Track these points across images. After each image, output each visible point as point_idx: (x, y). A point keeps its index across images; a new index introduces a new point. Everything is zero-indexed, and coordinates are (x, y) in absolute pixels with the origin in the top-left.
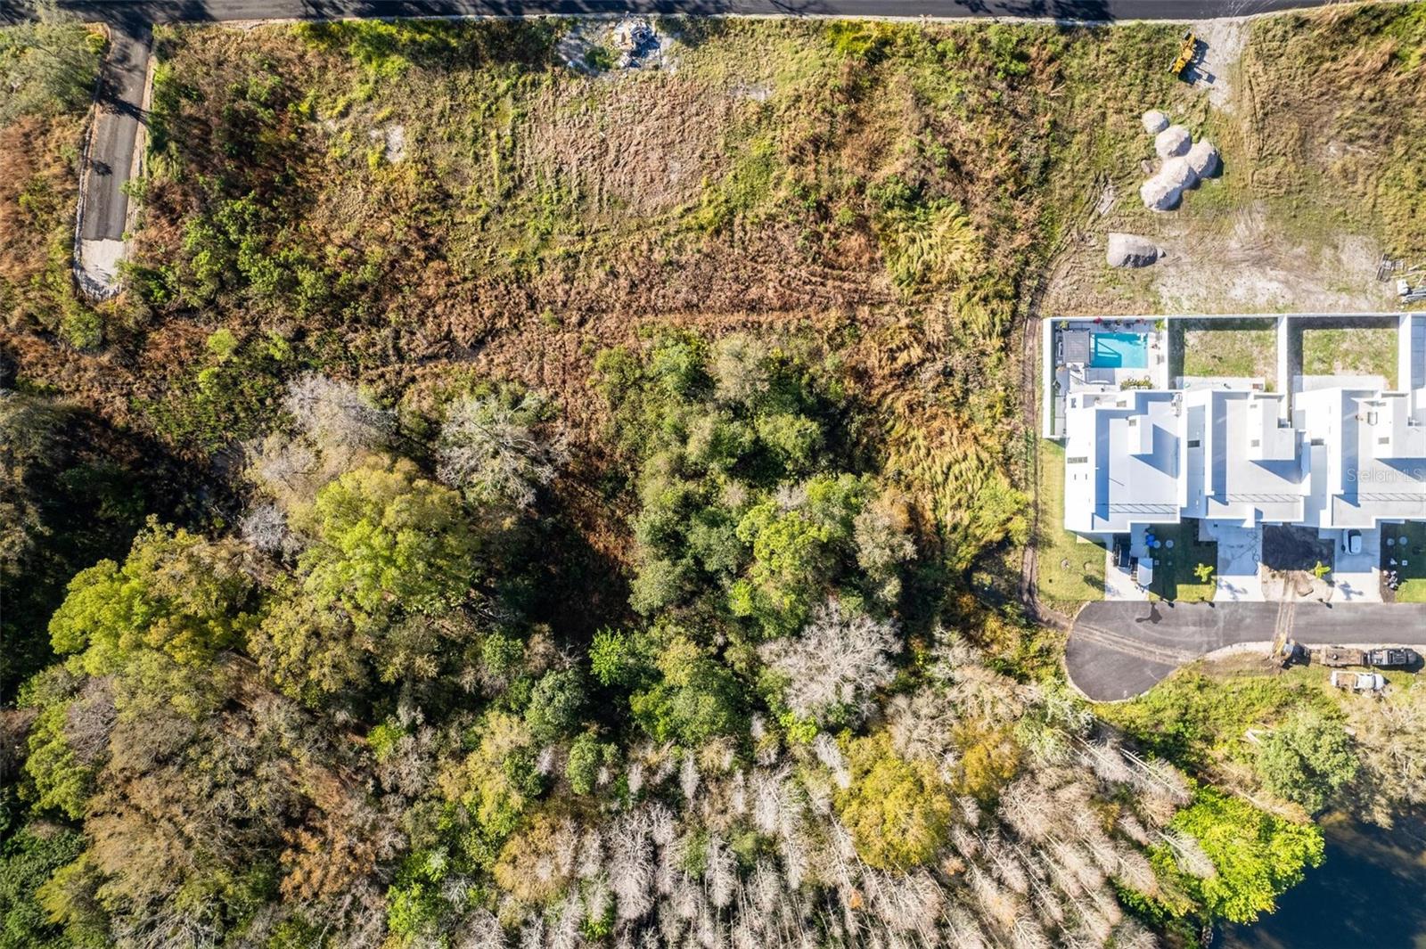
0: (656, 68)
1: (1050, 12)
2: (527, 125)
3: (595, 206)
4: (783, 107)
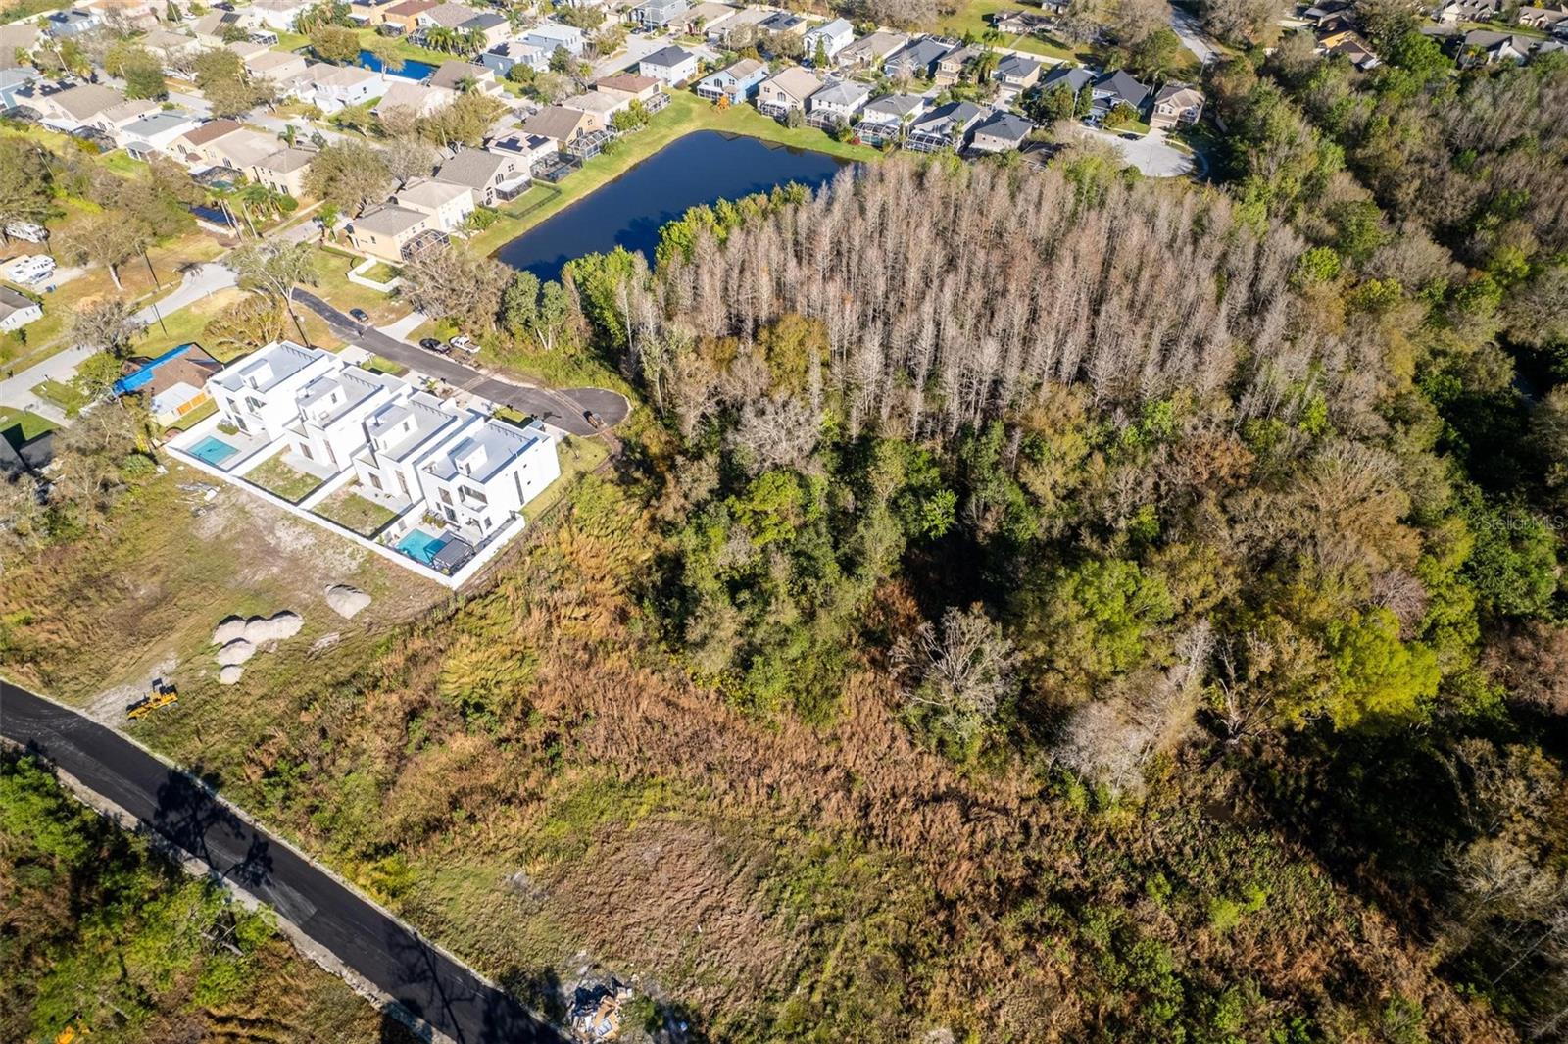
0: (597, 966)
2: (773, 987)
3: (752, 863)
4: (508, 854)
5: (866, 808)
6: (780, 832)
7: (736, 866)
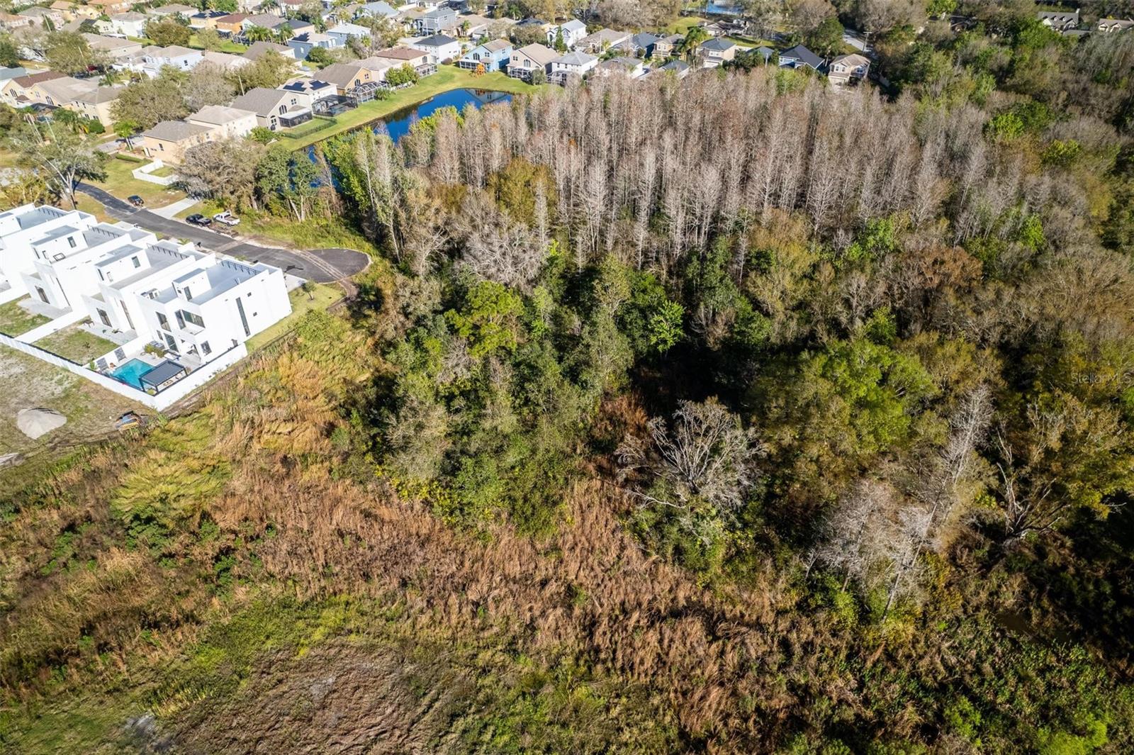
3: (446, 696)
5: (590, 626)
6: (484, 657)
7: (426, 701)
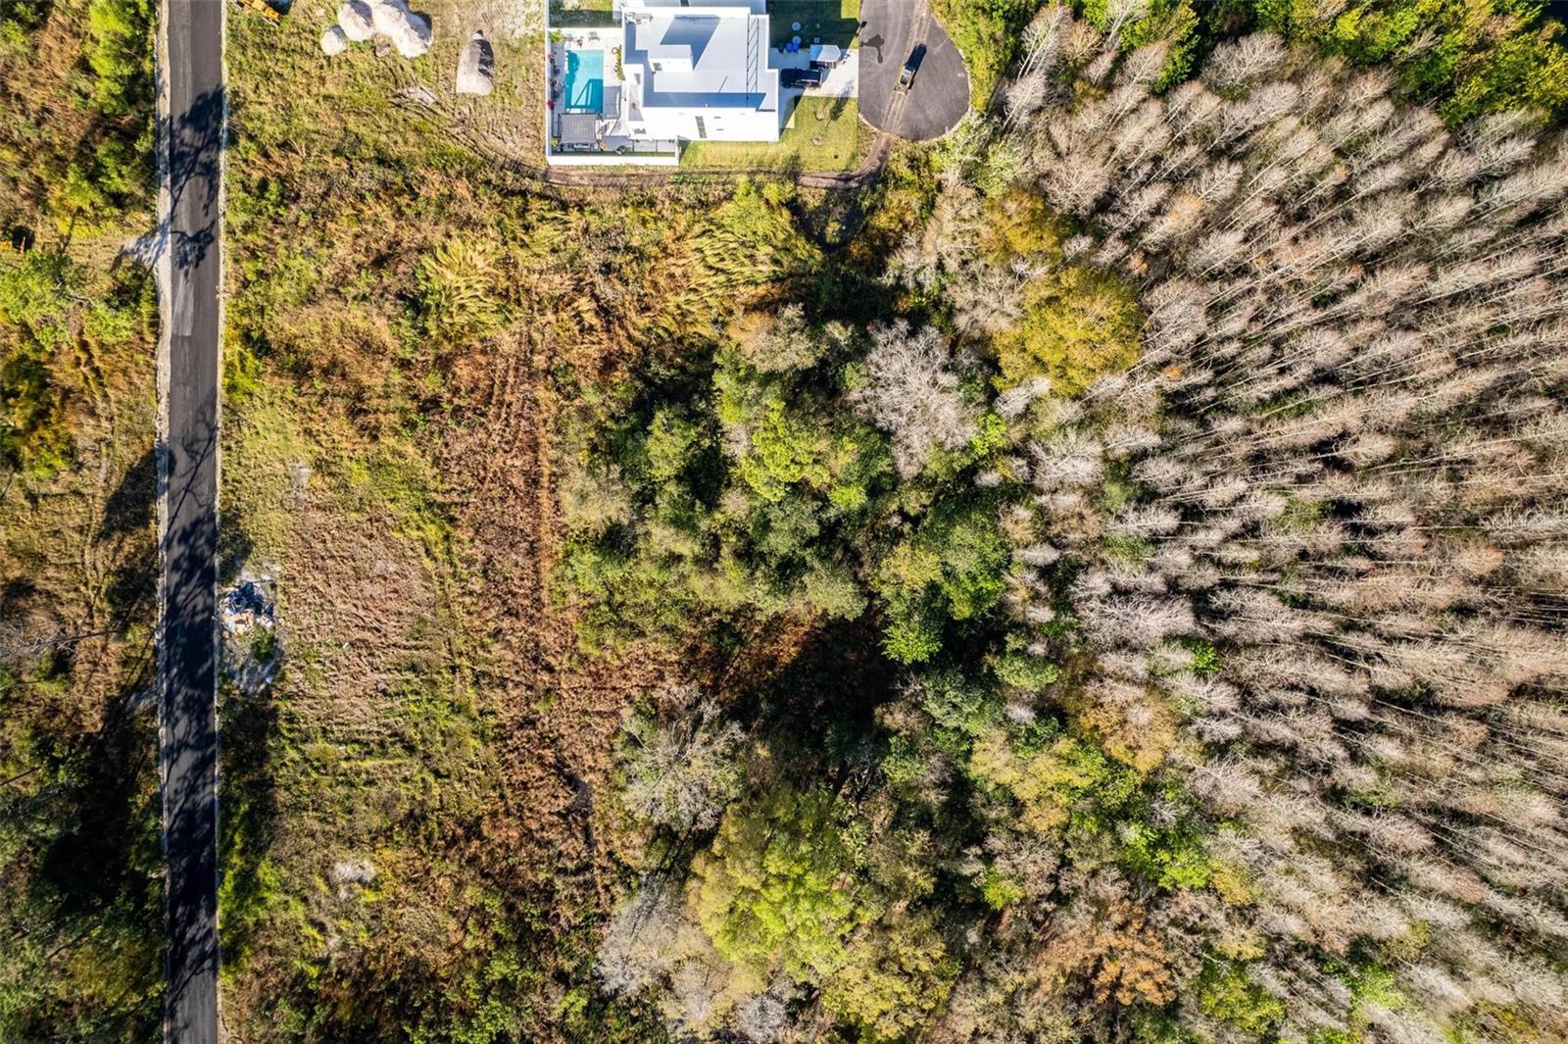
0: (273, 586)
1: (213, 157)
2: (335, 728)
3: (423, 654)
4: (317, 448)
5: (529, 722)
